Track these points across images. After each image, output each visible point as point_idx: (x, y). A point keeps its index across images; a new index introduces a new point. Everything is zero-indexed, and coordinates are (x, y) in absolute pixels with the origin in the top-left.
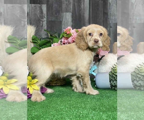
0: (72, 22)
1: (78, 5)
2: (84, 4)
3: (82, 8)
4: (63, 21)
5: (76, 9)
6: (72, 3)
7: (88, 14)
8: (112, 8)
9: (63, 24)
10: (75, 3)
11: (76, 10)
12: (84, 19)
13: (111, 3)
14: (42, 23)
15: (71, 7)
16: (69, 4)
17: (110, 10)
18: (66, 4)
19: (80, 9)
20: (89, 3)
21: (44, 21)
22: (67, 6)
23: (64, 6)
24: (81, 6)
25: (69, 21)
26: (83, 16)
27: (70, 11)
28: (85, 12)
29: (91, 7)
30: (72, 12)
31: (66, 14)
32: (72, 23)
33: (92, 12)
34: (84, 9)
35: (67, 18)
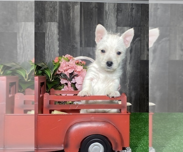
0: (59, 34)
1: (66, 13)
2: (73, 12)
3: (72, 16)
5: (64, 17)
6: (58, 11)
7: (79, 24)
8: (109, 18)
9: (46, 37)
10: (63, 11)
11: (64, 19)
12: (74, 31)
13: (107, 11)
15: (57, 15)
16: (55, 12)
17: (106, 21)
18: (51, 11)
19: (69, 18)
20: (79, 11)
22: (52, 14)
23: (48, 14)
24: (70, 15)
25: (55, 33)
26: (73, 27)
27: (56, 21)
28: (75, 22)
29: (83, 15)
30: (58, 21)
31: (50, 24)
32: (58, 36)
33: (84, 22)
34: (73, 18)
35: (52, 28)
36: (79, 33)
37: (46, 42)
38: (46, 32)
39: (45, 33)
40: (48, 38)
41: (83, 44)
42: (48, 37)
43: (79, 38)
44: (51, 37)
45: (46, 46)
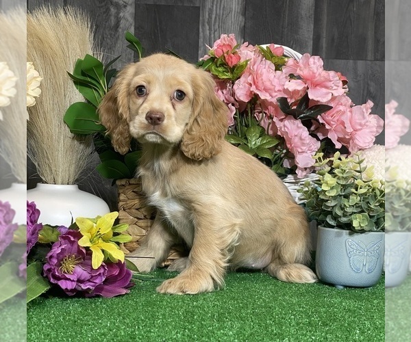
0: (244, 14)
4: (207, 9)
9: (204, 20)
14: (118, 13)
21: (125, 6)
25: (231, 11)
32: (241, 18)
36: (312, 12)
37: (201, 40)
38: (204, 7)
39: (199, 8)
40: (207, 27)
41: (324, 49)
42: (209, 23)
43: (312, 26)
44: (217, 24)
45: (199, 52)
